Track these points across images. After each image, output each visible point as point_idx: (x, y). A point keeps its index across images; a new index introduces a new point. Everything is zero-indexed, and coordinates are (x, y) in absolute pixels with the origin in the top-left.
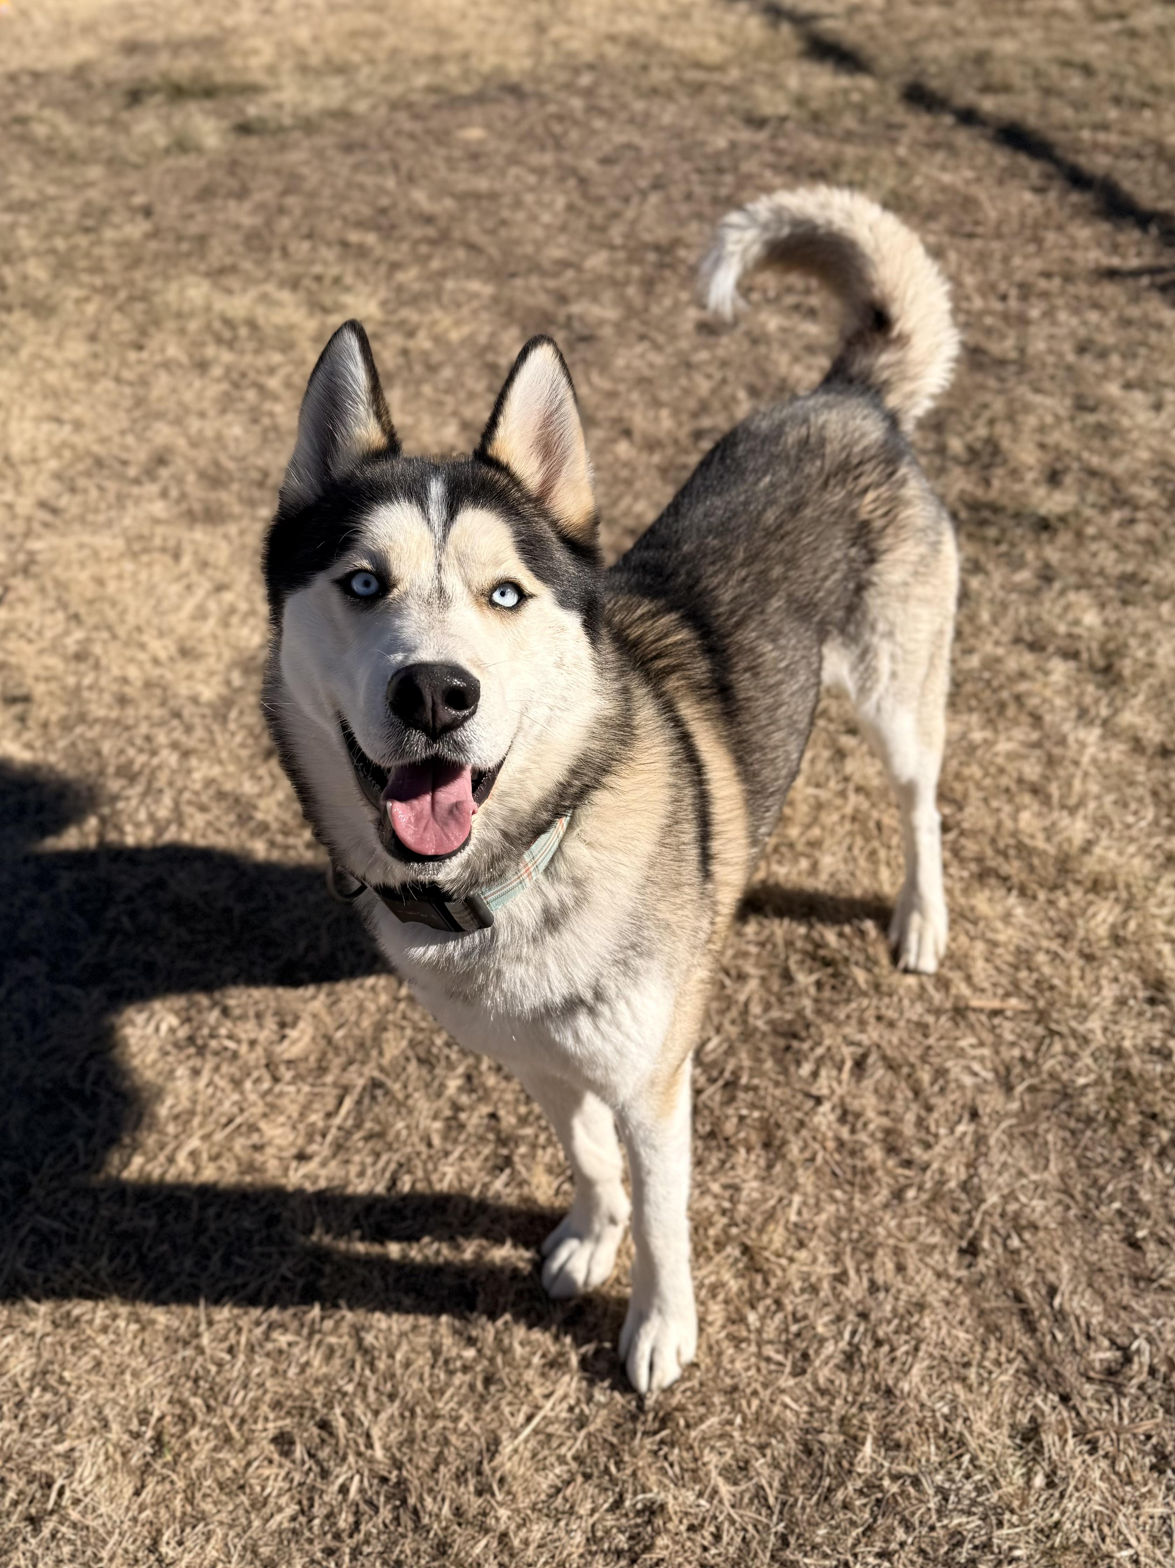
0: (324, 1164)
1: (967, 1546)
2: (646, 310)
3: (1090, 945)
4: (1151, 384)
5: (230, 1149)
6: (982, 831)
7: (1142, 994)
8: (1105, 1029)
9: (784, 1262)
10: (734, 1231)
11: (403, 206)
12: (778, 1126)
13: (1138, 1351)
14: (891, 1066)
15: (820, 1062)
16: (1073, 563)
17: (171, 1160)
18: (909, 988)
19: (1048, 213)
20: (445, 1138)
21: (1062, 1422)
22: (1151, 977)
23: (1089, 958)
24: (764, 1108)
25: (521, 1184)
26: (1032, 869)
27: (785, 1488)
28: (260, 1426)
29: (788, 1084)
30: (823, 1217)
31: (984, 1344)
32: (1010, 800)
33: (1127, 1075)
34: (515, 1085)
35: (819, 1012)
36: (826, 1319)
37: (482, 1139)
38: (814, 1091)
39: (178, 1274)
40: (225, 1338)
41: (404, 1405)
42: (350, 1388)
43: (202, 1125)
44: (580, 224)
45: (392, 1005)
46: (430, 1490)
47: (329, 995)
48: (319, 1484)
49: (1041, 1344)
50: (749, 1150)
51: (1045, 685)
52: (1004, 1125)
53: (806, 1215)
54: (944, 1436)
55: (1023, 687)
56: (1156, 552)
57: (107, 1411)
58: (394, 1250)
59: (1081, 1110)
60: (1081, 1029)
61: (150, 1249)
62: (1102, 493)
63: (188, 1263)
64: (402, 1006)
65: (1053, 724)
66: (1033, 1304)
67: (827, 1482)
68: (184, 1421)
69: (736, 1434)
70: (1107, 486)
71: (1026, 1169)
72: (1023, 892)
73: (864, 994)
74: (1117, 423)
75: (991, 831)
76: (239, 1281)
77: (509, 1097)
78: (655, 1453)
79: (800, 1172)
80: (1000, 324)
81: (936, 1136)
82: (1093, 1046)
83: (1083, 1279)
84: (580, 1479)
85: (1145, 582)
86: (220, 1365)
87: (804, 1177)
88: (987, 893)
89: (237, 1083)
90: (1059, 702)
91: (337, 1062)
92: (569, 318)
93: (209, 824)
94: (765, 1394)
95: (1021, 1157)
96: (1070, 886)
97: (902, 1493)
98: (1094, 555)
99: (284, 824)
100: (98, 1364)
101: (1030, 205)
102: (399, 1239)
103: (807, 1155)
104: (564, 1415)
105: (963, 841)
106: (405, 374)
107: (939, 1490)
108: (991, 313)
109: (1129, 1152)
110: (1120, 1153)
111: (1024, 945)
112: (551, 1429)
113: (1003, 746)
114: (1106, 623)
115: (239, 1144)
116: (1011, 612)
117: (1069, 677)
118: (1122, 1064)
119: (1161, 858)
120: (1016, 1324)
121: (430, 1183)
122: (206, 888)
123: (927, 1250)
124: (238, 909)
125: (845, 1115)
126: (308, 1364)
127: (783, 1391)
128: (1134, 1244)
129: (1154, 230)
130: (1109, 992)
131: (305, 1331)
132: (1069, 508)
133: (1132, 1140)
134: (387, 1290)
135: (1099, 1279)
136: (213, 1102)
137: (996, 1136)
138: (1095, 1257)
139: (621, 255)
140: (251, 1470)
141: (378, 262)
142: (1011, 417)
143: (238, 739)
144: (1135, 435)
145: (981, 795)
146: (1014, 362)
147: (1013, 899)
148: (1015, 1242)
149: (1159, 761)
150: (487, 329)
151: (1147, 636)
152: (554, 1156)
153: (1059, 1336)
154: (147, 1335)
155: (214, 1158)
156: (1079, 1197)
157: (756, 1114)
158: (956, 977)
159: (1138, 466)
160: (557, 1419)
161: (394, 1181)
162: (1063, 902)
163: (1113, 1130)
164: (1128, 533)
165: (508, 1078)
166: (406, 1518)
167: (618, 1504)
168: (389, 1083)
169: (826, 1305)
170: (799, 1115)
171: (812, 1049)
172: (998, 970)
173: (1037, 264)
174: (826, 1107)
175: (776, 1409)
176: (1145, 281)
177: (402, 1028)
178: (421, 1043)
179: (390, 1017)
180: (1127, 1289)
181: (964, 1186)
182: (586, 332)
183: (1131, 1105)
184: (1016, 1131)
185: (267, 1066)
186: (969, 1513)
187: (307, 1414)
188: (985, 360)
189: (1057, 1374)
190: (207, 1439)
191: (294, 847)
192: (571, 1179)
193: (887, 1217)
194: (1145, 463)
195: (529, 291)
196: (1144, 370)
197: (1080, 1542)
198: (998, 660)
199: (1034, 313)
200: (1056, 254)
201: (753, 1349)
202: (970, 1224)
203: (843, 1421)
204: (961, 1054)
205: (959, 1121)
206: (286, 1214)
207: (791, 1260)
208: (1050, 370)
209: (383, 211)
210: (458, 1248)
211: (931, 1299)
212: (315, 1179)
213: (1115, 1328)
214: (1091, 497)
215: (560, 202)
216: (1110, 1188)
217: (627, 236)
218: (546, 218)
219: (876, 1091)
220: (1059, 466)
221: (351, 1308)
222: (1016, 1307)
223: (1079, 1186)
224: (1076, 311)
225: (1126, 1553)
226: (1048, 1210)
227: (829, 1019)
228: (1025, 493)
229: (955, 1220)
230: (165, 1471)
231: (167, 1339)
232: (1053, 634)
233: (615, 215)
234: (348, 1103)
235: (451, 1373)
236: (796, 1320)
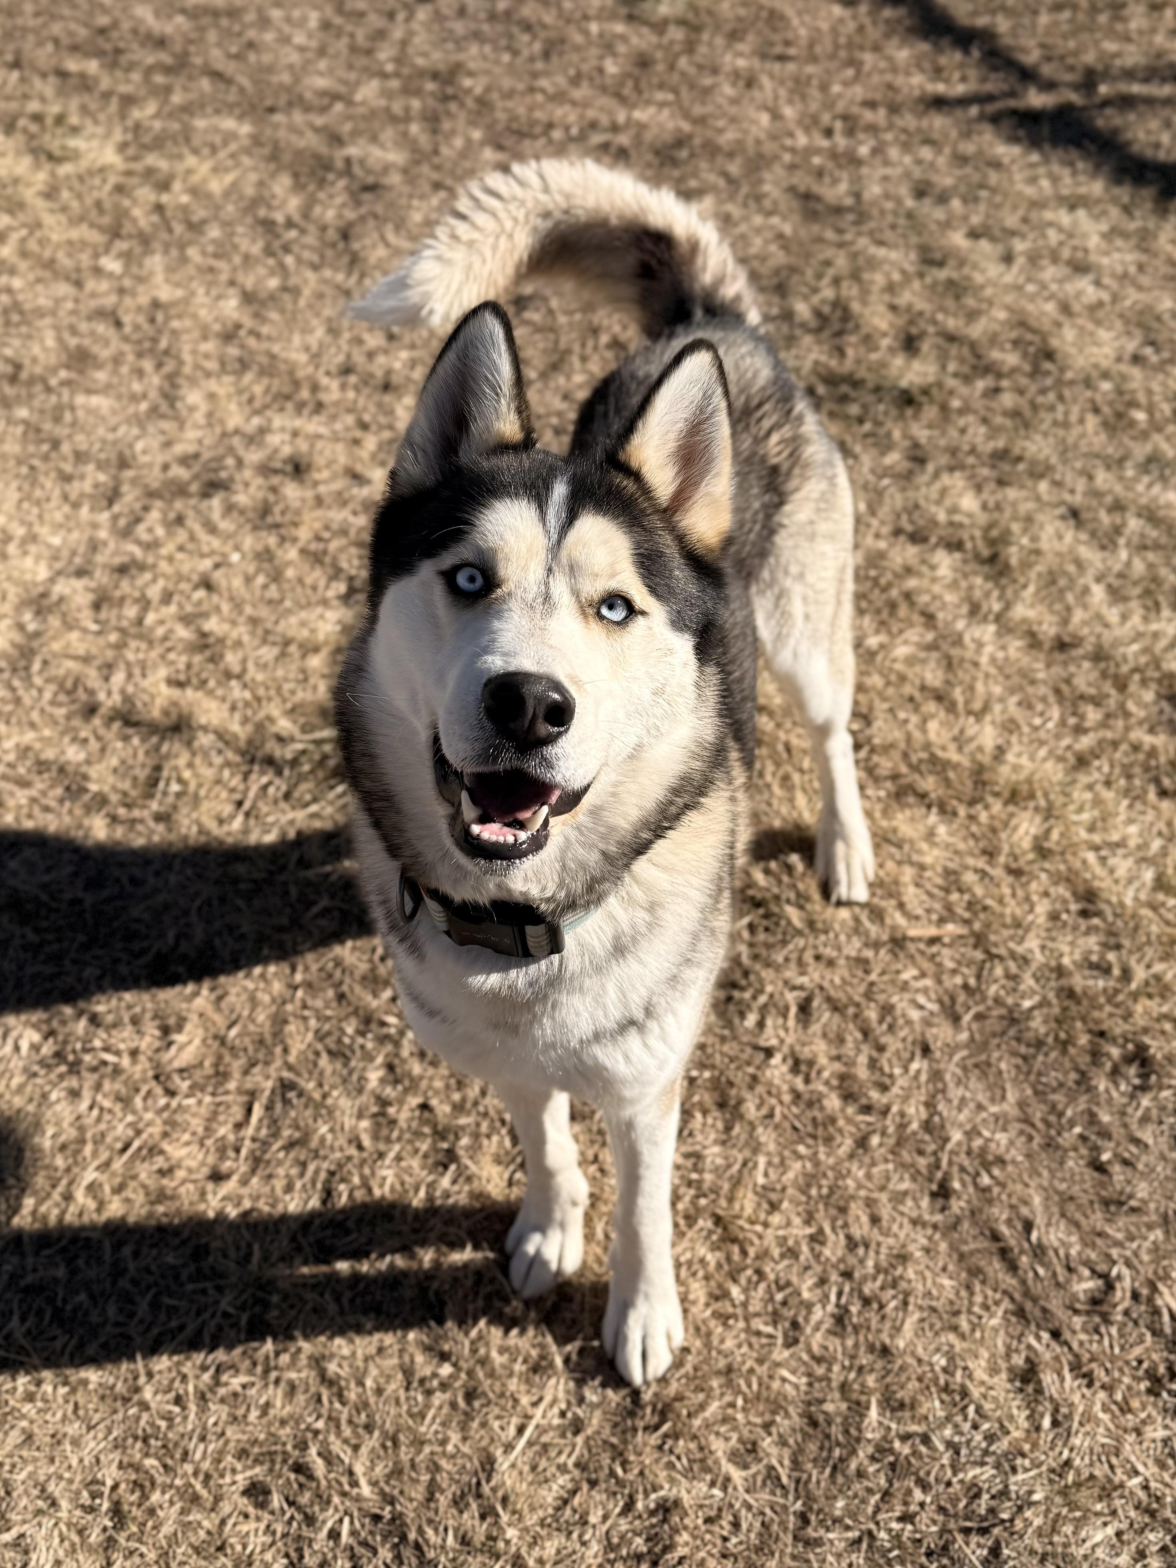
0: (244, 1182)
1: (985, 1497)
2: (436, 152)
3: (1016, 858)
4: (997, 233)
5: (134, 1177)
6: (892, 746)
7: (1074, 907)
8: (1043, 948)
9: (759, 1228)
10: (703, 1202)
11: (126, 25)
12: (731, 1084)
13: (1119, 1277)
14: (836, 1007)
15: (763, 1011)
16: (943, 442)
17: (68, 1197)
18: (843, 922)
19: (861, 29)
20: (376, 1137)
21: (1057, 1359)
22: (1081, 889)
23: (1016, 873)
24: (713, 1067)
25: (469, 1179)
26: (948, 783)
27: (796, 1464)
28: (228, 1479)
29: (735, 1038)
30: (790, 1175)
31: (969, 1288)
32: (917, 709)
33: (1070, 994)
34: (444, 1071)
35: (755, 957)
36: (810, 1282)
37: (418, 1134)
38: (762, 1043)
39: (103, 1324)
40: (169, 1390)
41: (385, 1434)
42: (320, 1425)
43: (95, 1154)
44: (342, 44)
45: (288, 994)
46: (430, 1522)
47: (212, 989)
48: (306, 1532)
49: (1024, 1282)
50: (705, 1112)
51: (934, 580)
52: (957, 1058)
53: (773, 1176)
54: (946, 1389)
55: (912, 583)
56: (1027, 425)
57: (51, 1487)
58: (343, 1266)
59: (1030, 1035)
60: (1020, 949)
61: (65, 1301)
62: (962, 360)
63: (112, 1311)
64: (300, 993)
65: (947, 624)
66: (1013, 1242)
67: (837, 1452)
68: (142, 1487)
69: (740, 1416)
70: (966, 351)
71: (985, 1103)
72: (943, 809)
73: (799, 933)
74: (968, 278)
75: (902, 745)
76: (174, 1324)
77: (438, 1084)
78: (660, 1448)
79: (760, 1130)
80: (830, 165)
81: (891, 1076)
82: (1034, 966)
83: (1055, 1210)
84: (585, 1487)
85: (1019, 459)
86: (169, 1418)
87: (766, 1136)
88: (908, 813)
89: (125, 1101)
90: (950, 598)
91: (237, 1065)
92: (348, 161)
93: (33, 800)
94: (763, 1370)
95: (977, 1090)
96: (990, 799)
97: (915, 1453)
98: (963, 431)
99: (125, 794)
100: (29, 1437)
101: (841, 20)
102: (344, 1256)
103: (764, 1111)
104: (556, 1421)
105: (876, 759)
106: (164, 236)
107: (949, 1444)
108: (818, 151)
109: (1083, 1074)
110: (1073, 1076)
111: (952, 865)
112: (545, 1439)
113: (902, 651)
114: (984, 507)
115: (145, 1172)
116: (887, 500)
117: (955, 570)
118: (1064, 982)
119: (1072, 760)
120: (997, 1264)
121: (370, 1190)
122: (46, 878)
123: (899, 1198)
124: (89, 899)
125: (797, 1065)
126: (268, 1405)
127: (778, 1365)
128: (1100, 1168)
129: (976, 53)
130: (1042, 908)
131: (259, 1369)
132: (931, 379)
133: (1084, 1060)
134: (342, 1313)
135: (1071, 1208)
136: (103, 1126)
137: (951, 1069)
138: (1063, 1186)
139: (395, 84)
140: (228, 1528)
141: (106, 96)
142: (856, 276)
143: (48, 695)
144: (988, 292)
145: (886, 706)
146: (850, 209)
147: (933, 818)
148: (985, 1180)
149: (1059, 657)
150: (253, 177)
151: (1029, 519)
152: (501, 1143)
153: (1041, 1271)
154: (80, 1397)
155: (118, 1190)
156: (1040, 1125)
157: (707, 1074)
158: (889, 905)
159: (997, 327)
160: (551, 1427)
161: (328, 1193)
162: (983, 817)
163: (1064, 1052)
164: (994, 405)
165: (434, 1064)
166: (408, 1553)
167: (629, 1507)
168: (302, 1083)
169: (807, 1268)
170: (751, 1070)
171: (754, 997)
172: (930, 895)
173: (858, 92)
174: (776, 1060)
175: (776, 1385)
176: (974, 111)
177: (305, 1019)
178: (329, 1034)
179: (289, 1007)
180: (1099, 1215)
181: (927, 1126)
182: (371, 180)
183: (1079, 1025)
184: (969, 1063)
185: (157, 1077)
186: (983, 1464)
187: (279, 1459)
188: (819, 207)
189: (1044, 1310)
190: (172, 1503)
191: (142, 821)
192: (522, 1166)
193: (854, 1167)
194: (1002, 323)
195: (293, 129)
196: (988, 216)
197: (1092, 1477)
198: (881, 555)
199: (864, 151)
200: (876, 79)
201: (741, 1324)
202: (938, 1166)
203: (844, 1387)
204: (905, 987)
205: (912, 1059)
206: (216, 1244)
207: (766, 1225)
208: (890, 218)
209: (102, 31)
210: (412, 1256)
211: (912, 1248)
212: (238, 1201)
213: (1093, 1256)
214: (952, 367)
215: (314, 19)
216: (1069, 1113)
217: (399, 61)
218: (299, 39)
219: (825, 1035)
220: (914, 331)
221: (306, 1337)
222: (994, 1247)
223: (1038, 1113)
224: (906, 147)
225: (1136, 1481)
226: (1011, 1143)
227: (768, 965)
228: (883, 365)
229: (922, 1162)
230: (133, 1545)
231: (103, 1398)
232: (935, 523)
233: (381, 35)
234: (258, 1111)
235: (429, 1393)
236: (780, 1289)
